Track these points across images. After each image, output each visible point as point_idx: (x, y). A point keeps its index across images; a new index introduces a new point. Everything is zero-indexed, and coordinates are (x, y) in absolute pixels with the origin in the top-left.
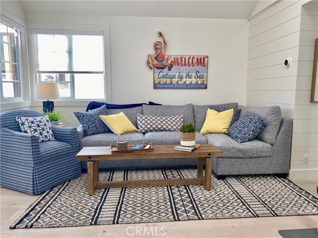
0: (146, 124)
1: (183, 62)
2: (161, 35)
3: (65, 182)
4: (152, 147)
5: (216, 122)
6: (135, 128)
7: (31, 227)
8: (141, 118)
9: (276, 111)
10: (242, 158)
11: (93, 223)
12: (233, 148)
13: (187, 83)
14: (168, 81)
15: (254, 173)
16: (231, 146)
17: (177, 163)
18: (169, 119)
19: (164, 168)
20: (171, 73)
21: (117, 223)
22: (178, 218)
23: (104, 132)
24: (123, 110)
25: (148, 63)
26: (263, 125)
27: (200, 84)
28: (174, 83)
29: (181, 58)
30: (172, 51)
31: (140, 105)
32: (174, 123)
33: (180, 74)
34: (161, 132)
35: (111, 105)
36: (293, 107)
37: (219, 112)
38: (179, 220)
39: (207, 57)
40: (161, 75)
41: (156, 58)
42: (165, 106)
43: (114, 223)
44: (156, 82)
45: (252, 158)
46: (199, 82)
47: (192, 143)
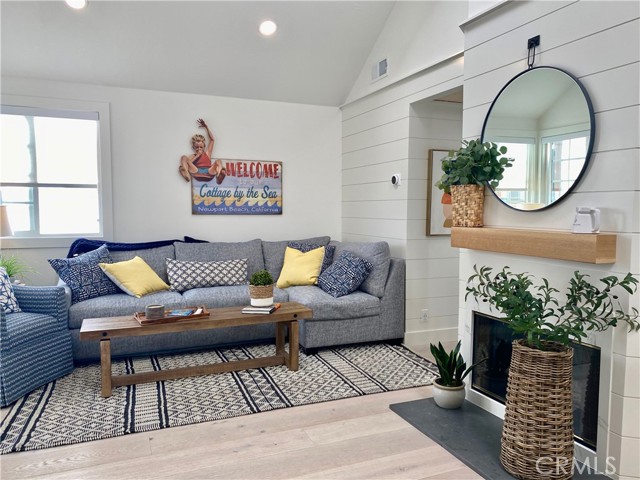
0: (184, 276)
1: (242, 170)
2: (203, 124)
3: (47, 385)
4: (206, 312)
5: (300, 267)
6: (164, 284)
7: (23, 449)
8: (175, 265)
9: (384, 249)
10: (340, 319)
11: (128, 431)
12: (327, 305)
13: (250, 204)
14: (218, 201)
15: (357, 340)
16: (324, 301)
17: (242, 337)
18: (223, 266)
19: (219, 348)
20: (222, 188)
21: (168, 426)
22: (257, 409)
23: (109, 293)
24: (138, 252)
25: (181, 170)
26: (367, 270)
27: (272, 207)
28: (228, 204)
29: (239, 164)
30: (224, 152)
31: (170, 243)
32: (233, 272)
33: (238, 190)
34: (212, 288)
35: (115, 244)
36: (404, 243)
37: (303, 251)
38: (259, 411)
39: (281, 164)
40: (205, 190)
41: (195, 163)
42: (214, 244)
43: (162, 427)
44: (197, 203)
45: (353, 318)
46: (270, 204)
47: (269, 301)
